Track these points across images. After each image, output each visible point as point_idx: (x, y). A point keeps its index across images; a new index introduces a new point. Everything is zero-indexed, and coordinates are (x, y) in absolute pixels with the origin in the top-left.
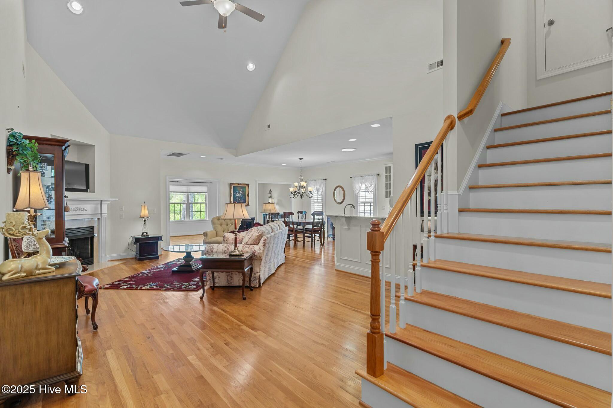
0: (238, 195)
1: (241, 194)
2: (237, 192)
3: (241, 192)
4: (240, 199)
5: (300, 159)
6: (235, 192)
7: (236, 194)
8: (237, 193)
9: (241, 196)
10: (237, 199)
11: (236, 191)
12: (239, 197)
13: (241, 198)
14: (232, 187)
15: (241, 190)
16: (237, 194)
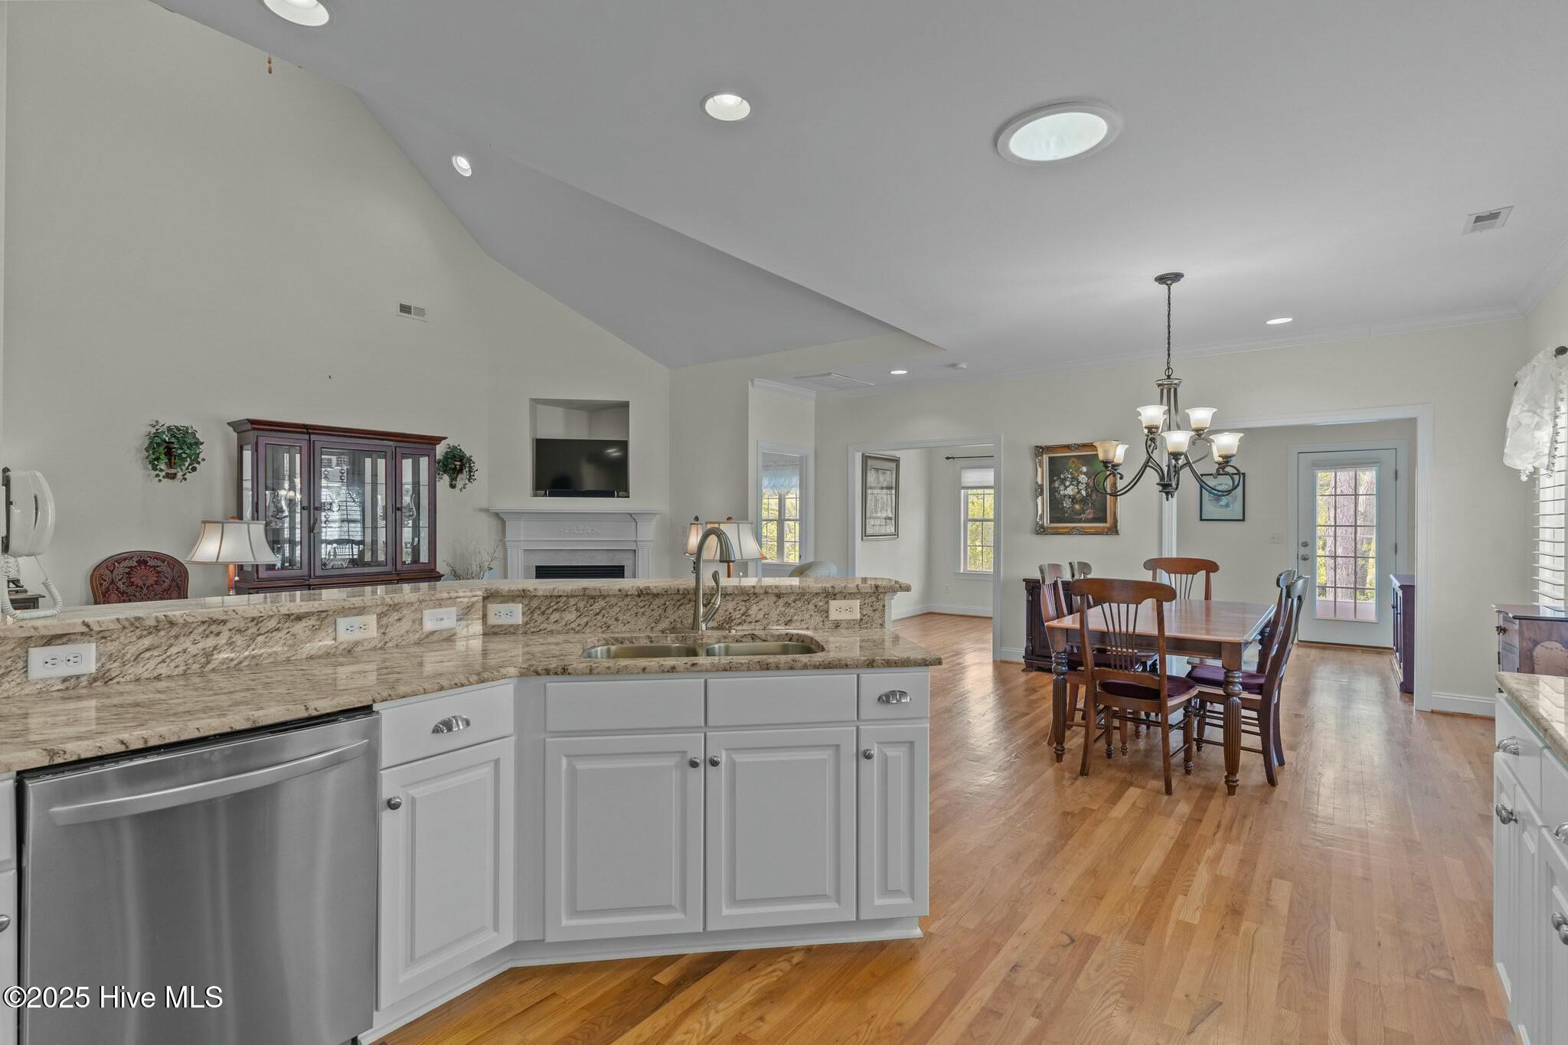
0: (1070, 491)
1: (1082, 487)
2: (1065, 479)
3: (1083, 478)
4: (1077, 507)
5: (1161, 279)
6: (1059, 478)
7: (1062, 488)
8: (1067, 483)
9: (1084, 493)
10: (1067, 504)
11: (1062, 473)
12: (1073, 499)
13: (1083, 501)
14: (1046, 458)
15: (1084, 469)
16: (1066, 487)
